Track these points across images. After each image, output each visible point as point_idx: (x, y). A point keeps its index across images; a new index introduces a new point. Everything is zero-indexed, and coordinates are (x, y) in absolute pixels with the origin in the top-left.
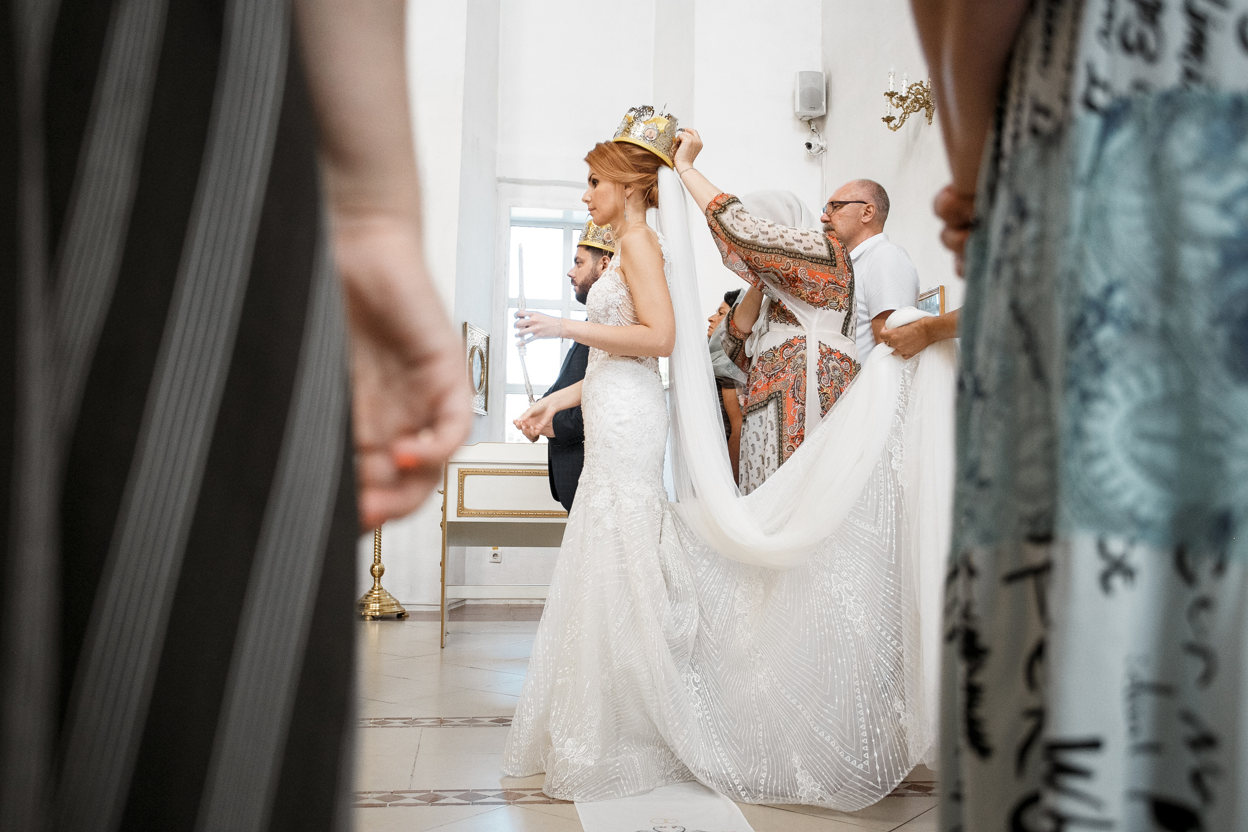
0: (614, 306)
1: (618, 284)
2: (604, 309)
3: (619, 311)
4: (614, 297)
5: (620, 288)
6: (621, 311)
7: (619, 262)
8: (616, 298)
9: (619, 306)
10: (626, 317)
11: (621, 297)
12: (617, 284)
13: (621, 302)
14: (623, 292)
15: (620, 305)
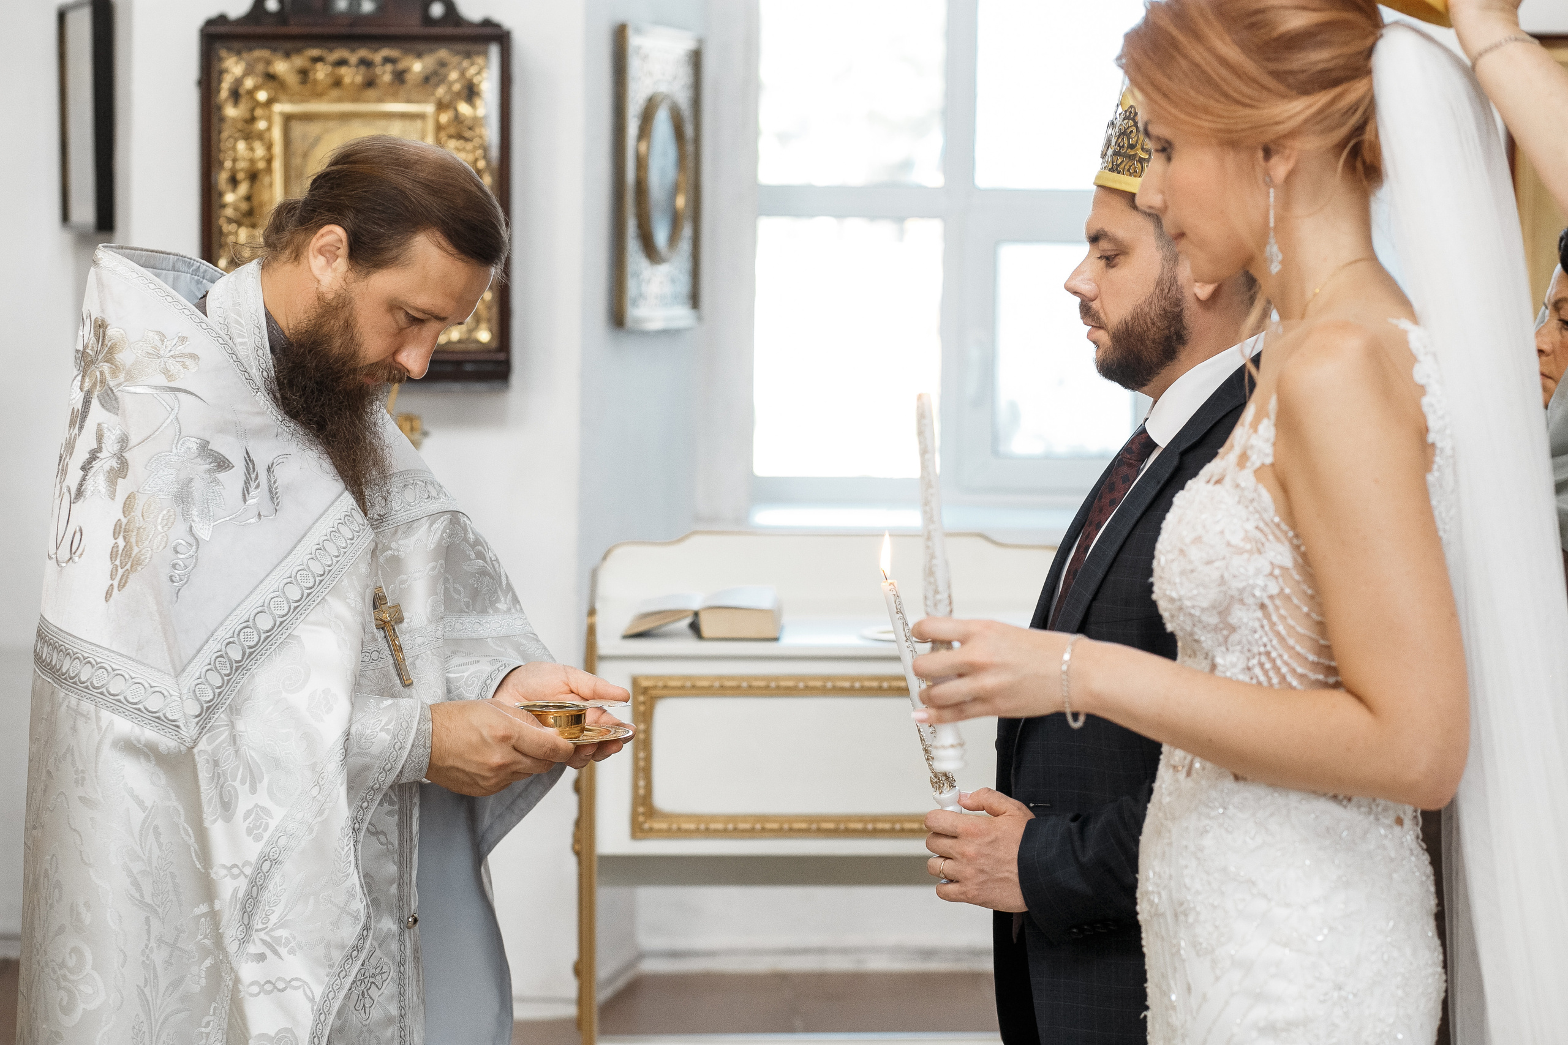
0: (1250, 601)
1: (1267, 524)
2: (1214, 607)
3: (1268, 616)
4: (1251, 571)
5: (1271, 537)
6: (1275, 618)
7: (1268, 449)
8: (1258, 572)
9: (1267, 602)
10: (1291, 642)
11: (1277, 572)
12: (1262, 525)
13: (1274, 589)
14: (1282, 554)
15: (1271, 597)
